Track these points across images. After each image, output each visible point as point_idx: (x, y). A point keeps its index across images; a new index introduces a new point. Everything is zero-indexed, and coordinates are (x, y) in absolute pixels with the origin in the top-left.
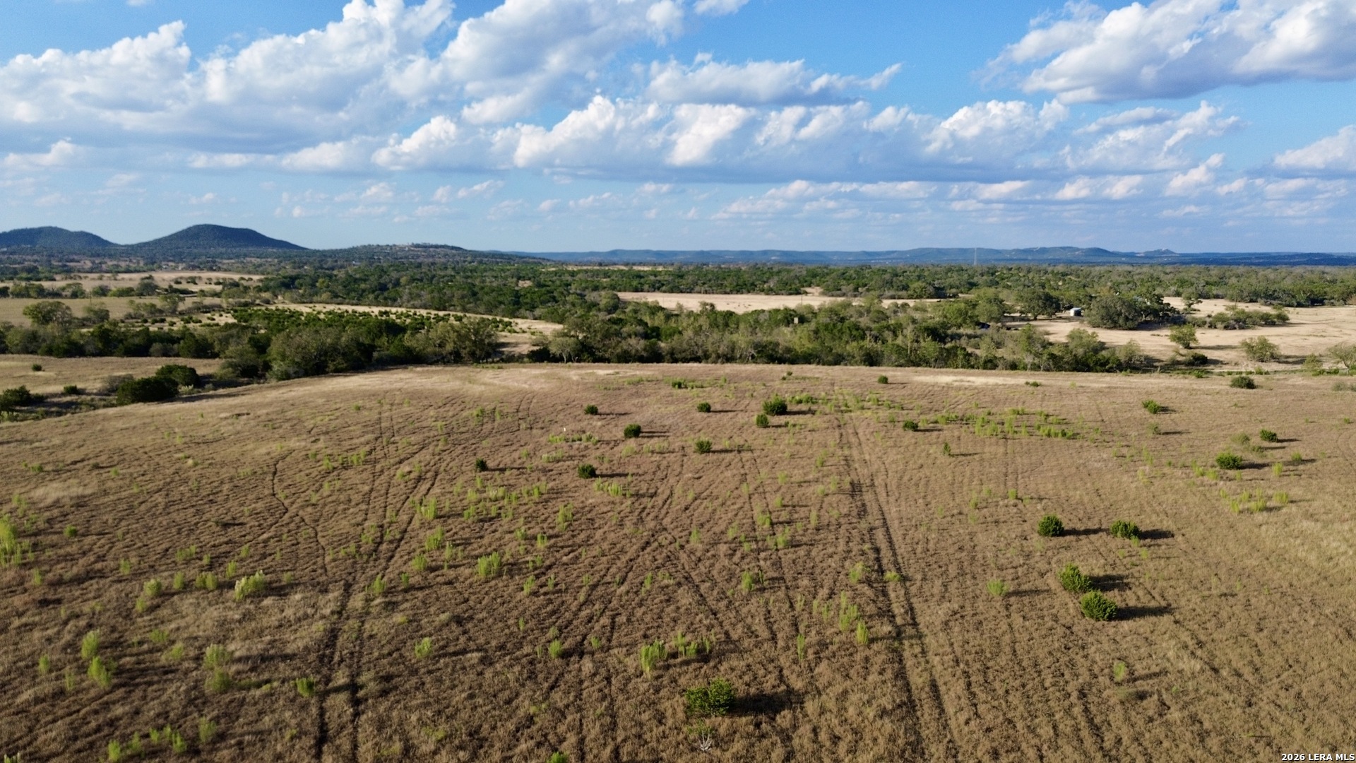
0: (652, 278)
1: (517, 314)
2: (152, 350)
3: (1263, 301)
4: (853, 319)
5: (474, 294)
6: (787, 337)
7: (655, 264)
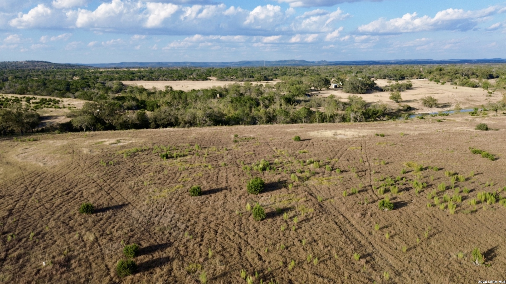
0: (139, 74)
1: (65, 95)
4: (246, 94)
5: (45, 84)
7: (140, 68)
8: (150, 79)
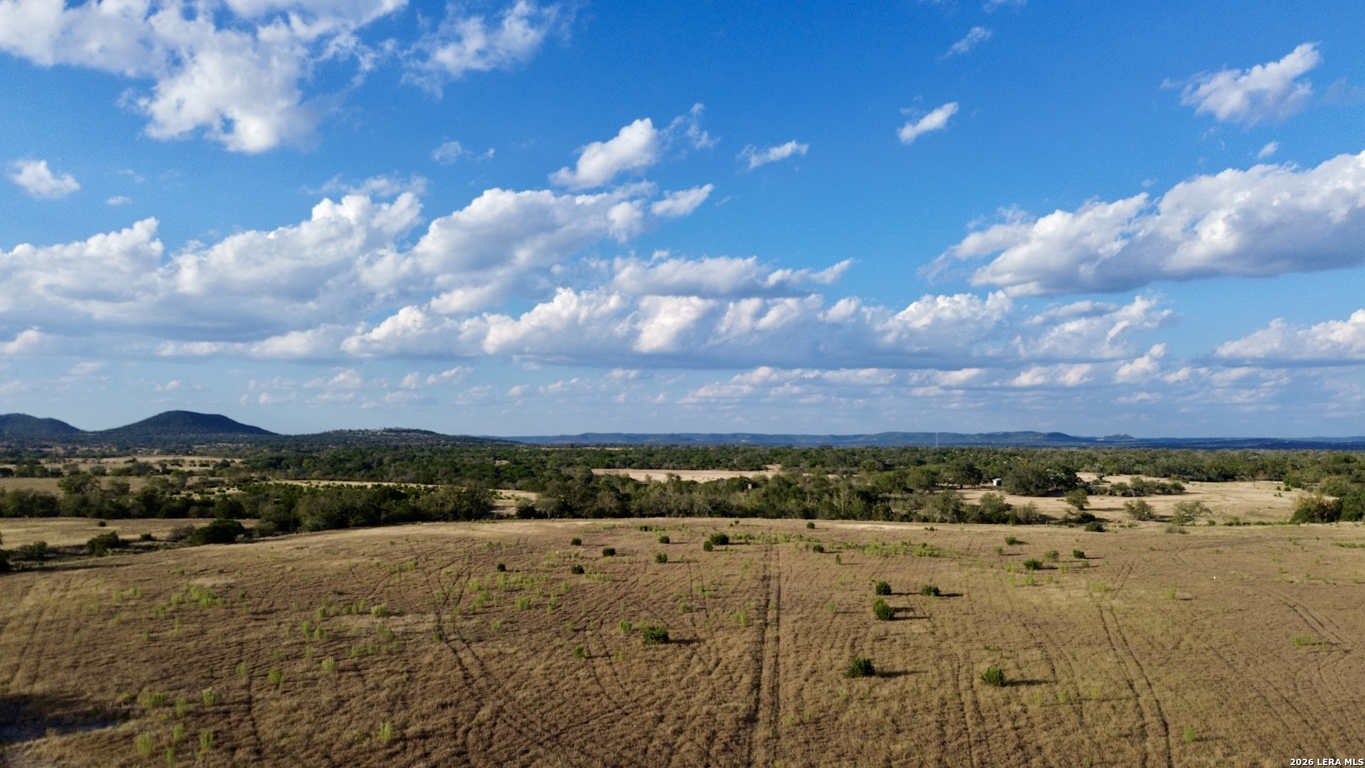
0: (623, 456)
1: (500, 485)
2: (190, 512)
3: (1176, 476)
4: (799, 485)
5: (457, 470)
6: (741, 499)
7: (625, 445)
8: (644, 466)
